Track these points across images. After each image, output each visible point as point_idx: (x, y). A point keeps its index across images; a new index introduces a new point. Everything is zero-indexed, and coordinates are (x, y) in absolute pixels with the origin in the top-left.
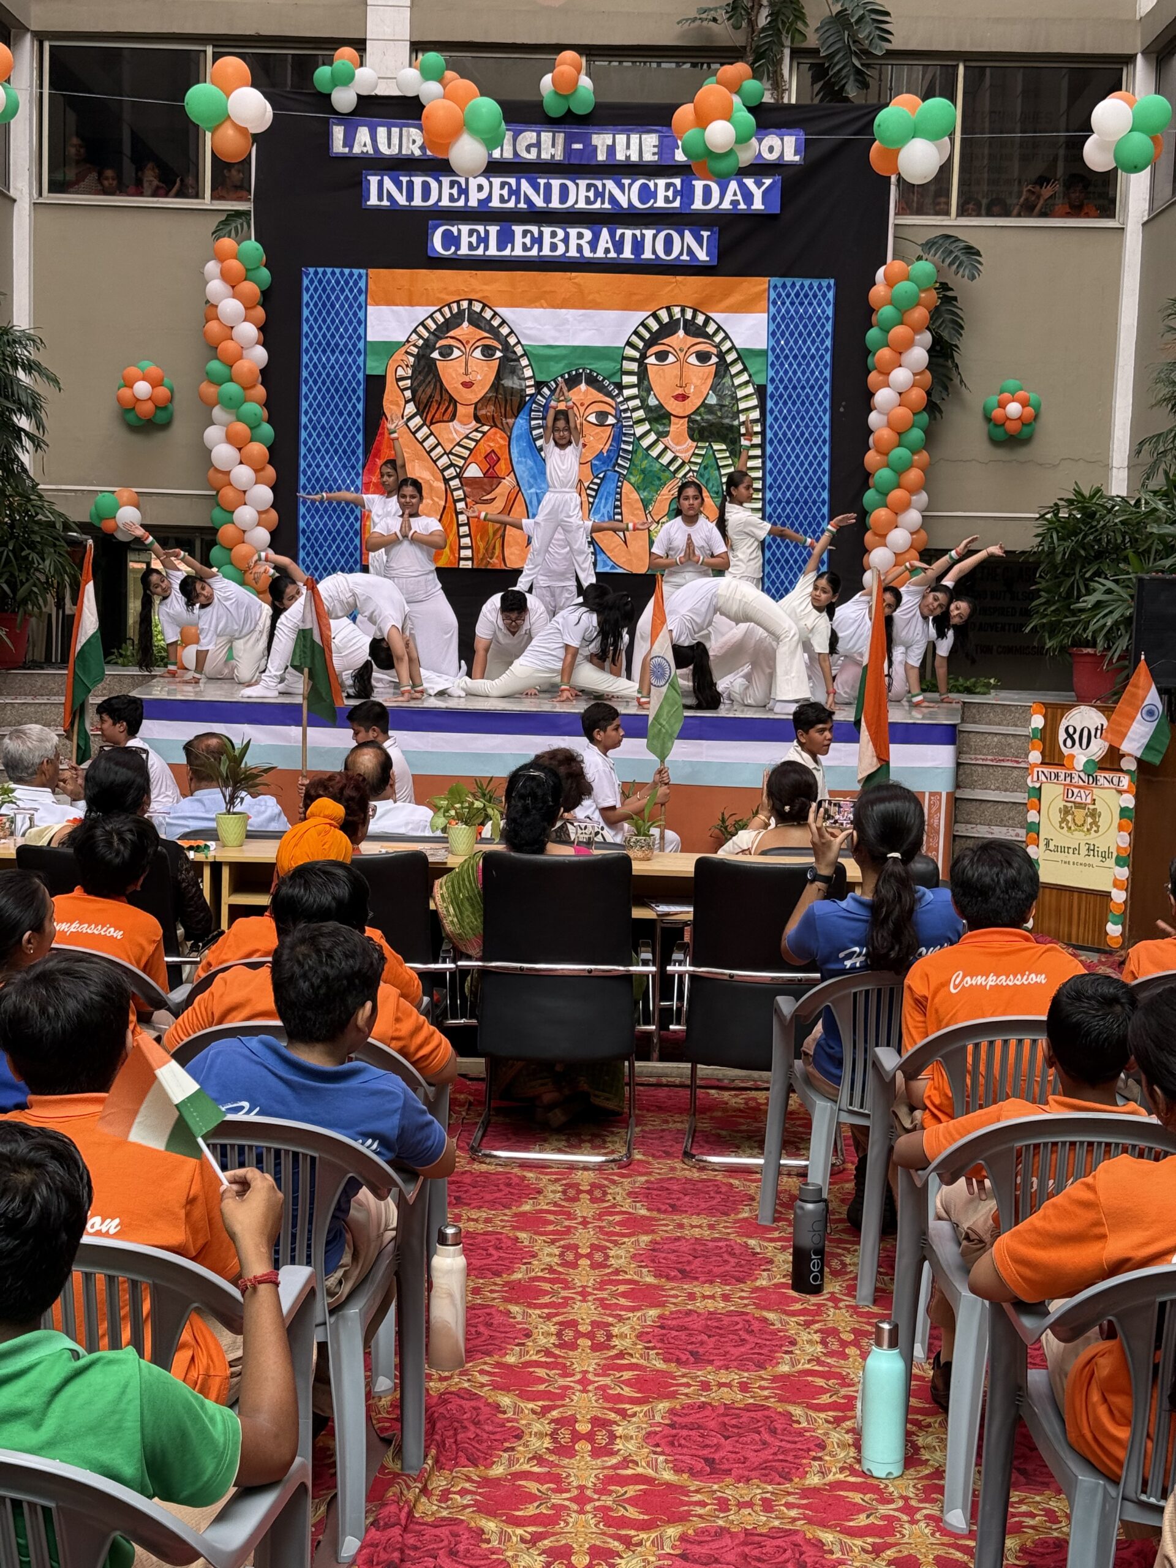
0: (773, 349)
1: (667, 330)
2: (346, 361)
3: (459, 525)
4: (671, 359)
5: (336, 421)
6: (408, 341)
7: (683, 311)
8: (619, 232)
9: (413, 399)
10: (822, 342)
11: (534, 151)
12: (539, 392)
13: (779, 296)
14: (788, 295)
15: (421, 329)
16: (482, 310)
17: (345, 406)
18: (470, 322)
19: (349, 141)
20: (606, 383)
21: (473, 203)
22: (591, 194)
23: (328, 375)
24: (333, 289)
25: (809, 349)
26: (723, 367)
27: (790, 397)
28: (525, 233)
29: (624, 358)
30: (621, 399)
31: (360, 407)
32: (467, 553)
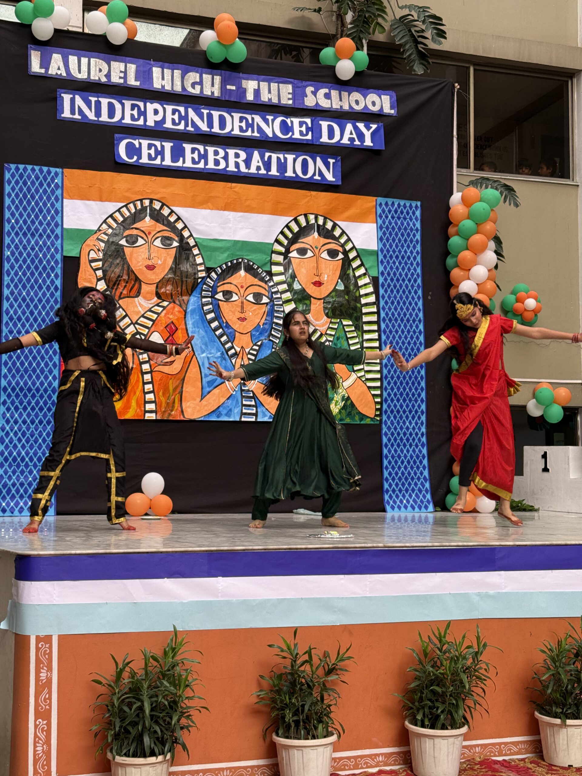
0: (382, 251)
1: (304, 231)
2: (45, 243)
3: (144, 383)
4: (309, 254)
5: (36, 294)
6: (99, 230)
7: (316, 218)
8: (267, 155)
9: (104, 278)
10: (414, 247)
11: (198, 88)
12: (209, 276)
13: (384, 211)
14: (390, 211)
15: (110, 220)
16: (161, 208)
17: (44, 281)
18: (152, 217)
19: (45, 63)
20: (260, 270)
21: (150, 123)
22: (243, 124)
23: (29, 255)
24: (33, 183)
25: (406, 252)
26: (347, 262)
27: (395, 286)
28: (193, 150)
29: (273, 252)
30: (271, 284)
31: (58, 282)
32: (152, 407)
